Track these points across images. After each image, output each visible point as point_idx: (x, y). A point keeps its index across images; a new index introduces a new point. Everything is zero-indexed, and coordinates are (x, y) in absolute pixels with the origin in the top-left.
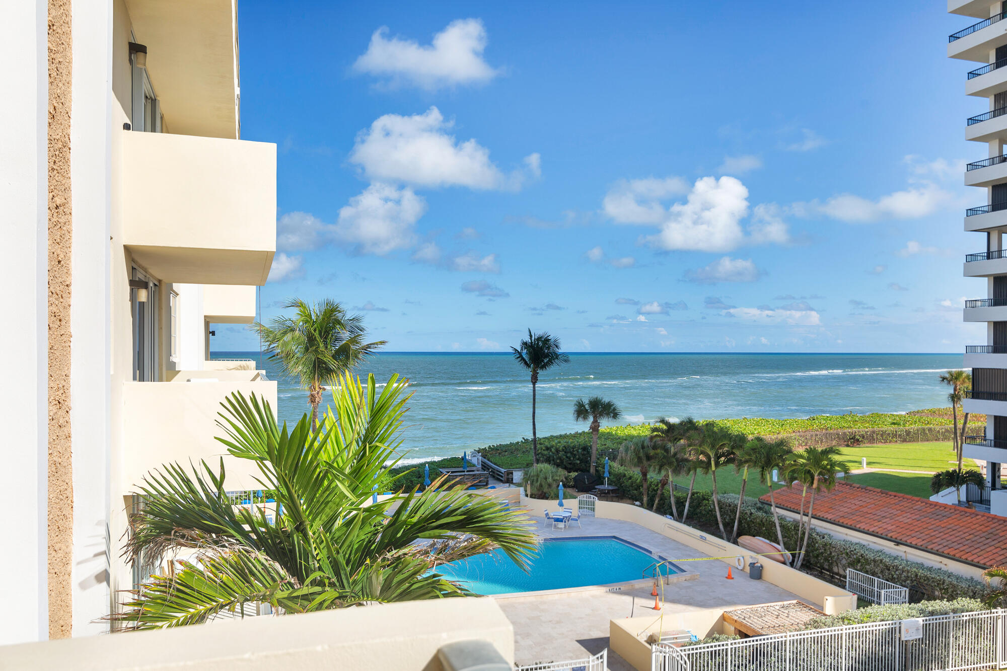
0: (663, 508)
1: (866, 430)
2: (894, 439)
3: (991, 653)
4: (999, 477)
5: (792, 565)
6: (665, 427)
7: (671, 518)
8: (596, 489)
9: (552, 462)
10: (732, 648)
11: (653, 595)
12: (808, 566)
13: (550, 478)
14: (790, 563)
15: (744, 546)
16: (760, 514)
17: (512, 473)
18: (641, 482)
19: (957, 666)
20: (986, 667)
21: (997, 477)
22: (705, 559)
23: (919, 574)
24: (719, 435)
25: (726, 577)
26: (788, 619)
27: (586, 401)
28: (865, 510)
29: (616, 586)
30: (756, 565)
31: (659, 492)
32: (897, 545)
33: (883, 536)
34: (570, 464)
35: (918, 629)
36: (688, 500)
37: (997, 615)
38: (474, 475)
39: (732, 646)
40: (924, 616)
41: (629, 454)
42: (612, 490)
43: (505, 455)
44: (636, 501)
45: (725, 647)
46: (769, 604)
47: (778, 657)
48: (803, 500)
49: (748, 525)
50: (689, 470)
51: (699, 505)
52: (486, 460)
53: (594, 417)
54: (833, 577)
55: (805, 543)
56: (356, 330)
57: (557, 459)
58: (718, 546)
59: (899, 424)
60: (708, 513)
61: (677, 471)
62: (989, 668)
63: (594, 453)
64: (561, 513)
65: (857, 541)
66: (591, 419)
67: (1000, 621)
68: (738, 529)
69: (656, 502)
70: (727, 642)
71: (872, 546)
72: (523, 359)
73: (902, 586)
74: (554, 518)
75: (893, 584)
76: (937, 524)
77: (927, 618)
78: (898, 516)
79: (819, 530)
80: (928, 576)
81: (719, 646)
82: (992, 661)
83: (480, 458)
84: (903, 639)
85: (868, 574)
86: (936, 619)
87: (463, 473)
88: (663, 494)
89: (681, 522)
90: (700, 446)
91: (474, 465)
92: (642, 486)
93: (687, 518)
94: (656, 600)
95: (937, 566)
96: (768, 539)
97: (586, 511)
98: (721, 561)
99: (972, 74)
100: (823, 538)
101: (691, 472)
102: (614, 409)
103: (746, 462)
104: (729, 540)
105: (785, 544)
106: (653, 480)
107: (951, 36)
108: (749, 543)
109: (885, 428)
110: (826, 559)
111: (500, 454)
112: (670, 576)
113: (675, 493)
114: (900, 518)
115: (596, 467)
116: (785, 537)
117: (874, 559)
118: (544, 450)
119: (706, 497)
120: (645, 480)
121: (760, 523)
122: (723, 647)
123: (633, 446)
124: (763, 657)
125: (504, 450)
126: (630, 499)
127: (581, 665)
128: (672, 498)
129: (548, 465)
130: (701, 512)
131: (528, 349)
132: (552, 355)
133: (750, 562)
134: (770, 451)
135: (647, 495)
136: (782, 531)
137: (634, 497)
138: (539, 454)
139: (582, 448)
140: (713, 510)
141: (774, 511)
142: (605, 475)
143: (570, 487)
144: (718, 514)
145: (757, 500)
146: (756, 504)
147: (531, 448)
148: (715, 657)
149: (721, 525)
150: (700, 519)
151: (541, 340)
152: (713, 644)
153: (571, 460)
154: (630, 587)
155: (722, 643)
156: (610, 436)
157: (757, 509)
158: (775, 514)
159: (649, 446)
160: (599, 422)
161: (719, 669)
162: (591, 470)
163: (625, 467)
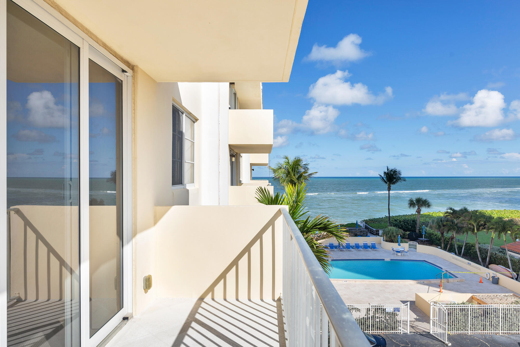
0: (452, 250)
6: (452, 211)
7: (454, 254)
8: (418, 240)
9: (397, 227)
10: (470, 308)
11: (440, 286)
13: (395, 233)
14: (516, 279)
15: (492, 269)
16: (500, 254)
17: (379, 231)
18: (441, 237)
22: (468, 273)
24: (479, 216)
25: (479, 282)
26: (506, 301)
27: (414, 199)
29: (422, 281)
30: (495, 277)
31: (450, 242)
34: (406, 228)
36: (464, 246)
38: (361, 231)
39: (470, 307)
41: (434, 224)
42: (426, 241)
43: (376, 223)
44: (438, 246)
45: (467, 307)
46: (497, 294)
47: (495, 315)
49: (495, 259)
50: (464, 232)
51: (470, 249)
52: (367, 225)
53: (418, 207)
56: (306, 169)
57: (400, 225)
58: (477, 268)
60: (474, 253)
61: (458, 232)
63: (418, 222)
64: (400, 248)
66: (417, 207)
68: (489, 261)
69: (448, 247)
70: (468, 305)
72: (384, 180)
74: (396, 251)
81: (464, 306)
83: (364, 224)
87: (356, 230)
88: (451, 243)
89: (460, 257)
90: (469, 220)
91: (361, 227)
92: (441, 239)
93: (463, 255)
94: (440, 288)
96: (505, 266)
97: (412, 249)
98: (478, 275)
101: (465, 233)
102: (428, 203)
103: (492, 228)
104: (484, 266)
105: (513, 269)
106: (447, 236)
108: (495, 268)
111: (373, 222)
112: (449, 279)
113: (457, 243)
115: (419, 230)
116: (513, 266)
118: (394, 221)
119: (473, 246)
120: (443, 237)
121: (500, 259)
122: (466, 307)
123: (436, 220)
124: (488, 314)
125: (376, 221)
126: (436, 245)
127: (398, 307)
128: (456, 245)
129: (394, 228)
130: (471, 252)
131: (386, 176)
132: (398, 178)
133: (492, 276)
134: (505, 224)
135: (444, 244)
136: (511, 263)
137: (438, 244)
138: (391, 223)
139: (412, 221)
140: (476, 252)
141: (507, 253)
142: (423, 233)
143: (406, 238)
144: (478, 253)
145: (500, 248)
146: (499, 250)
147: (388, 221)
148: (462, 311)
149: (480, 259)
150: (470, 255)
151: (392, 171)
152: (461, 305)
153: (407, 226)
154: (429, 282)
155: (466, 305)
156: (428, 216)
157: (499, 252)
158: (508, 254)
159: (444, 221)
160: (421, 209)
161: (464, 317)
162: (417, 231)
163: (432, 230)
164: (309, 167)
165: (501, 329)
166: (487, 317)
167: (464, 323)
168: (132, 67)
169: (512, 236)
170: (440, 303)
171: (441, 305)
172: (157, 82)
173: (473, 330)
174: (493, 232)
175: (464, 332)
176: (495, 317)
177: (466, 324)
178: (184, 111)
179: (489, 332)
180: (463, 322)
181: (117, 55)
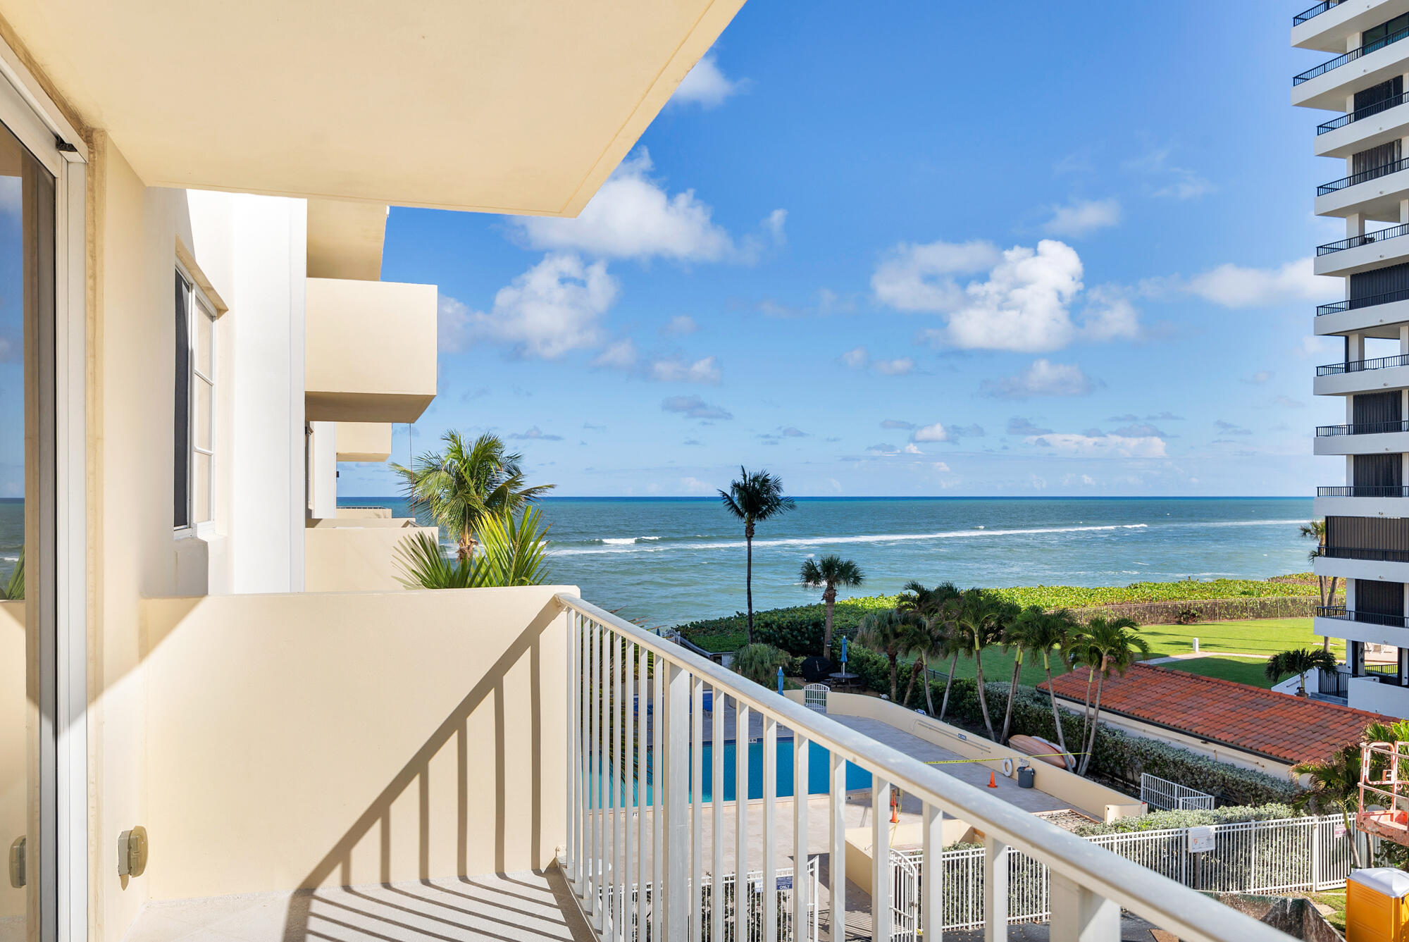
0: (917, 701)
1: (1206, 601)
2: (1244, 614)
3: (1306, 871)
4: (1363, 660)
5: (1075, 771)
6: (917, 596)
7: (923, 713)
8: (829, 678)
9: (773, 642)
10: (973, 858)
11: (891, 807)
12: (1096, 772)
13: (768, 662)
14: (1073, 769)
15: (1017, 748)
16: (1036, 706)
17: (721, 658)
18: (889, 668)
19: (1261, 886)
20: (1299, 888)
21: (1359, 661)
22: (960, 762)
23: (1226, 777)
24: (985, 605)
25: (988, 786)
27: (817, 563)
28: (1168, 699)
30: (1026, 769)
31: (912, 681)
32: (1205, 743)
33: (1187, 731)
34: (798, 645)
35: (1209, 839)
36: (947, 690)
37: (1312, 823)
39: (973, 856)
40: (1219, 824)
41: (872, 630)
42: (851, 679)
43: (711, 635)
44: (882, 694)
45: (965, 857)
47: (1032, 871)
48: (1089, 686)
49: (1022, 721)
50: (947, 652)
51: (962, 697)
52: (686, 641)
53: (828, 584)
54: (1126, 786)
55: (1091, 742)
56: (514, 472)
57: (780, 638)
58: (981, 748)
59: (1251, 594)
60: (973, 707)
61: (932, 652)
62: (1303, 889)
63: (827, 628)
65: (1155, 738)
66: (824, 583)
67: (1316, 832)
68: (1011, 726)
69: (908, 693)
70: (967, 851)
71: (1174, 744)
72: (736, 507)
73: (1208, 793)
75: (1196, 791)
76: (1255, 716)
77: (1222, 826)
78: (1209, 706)
79: (1109, 725)
80: (1237, 779)
81: (958, 855)
82: (1307, 882)
83: (679, 638)
84: (1191, 850)
85: (1166, 780)
86: (1234, 827)
88: (916, 683)
89: (939, 719)
90: (959, 619)
92: (890, 673)
93: (947, 714)
95: (1250, 767)
96: (1047, 739)
97: (817, 707)
98: (984, 766)
99: (1323, 128)
100: (1114, 735)
101: (951, 656)
102: (855, 572)
103: (1017, 638)
104: (998, 741)
105: (1066, 744)
106: (904, 665)
107: (1296, 77)
108: (1023, 745)
109: (1231, 599)
110: (1118, 763)
111: (705, 632)
113: (931, 682)
114: (1210, 709)
115: (831, 649)
116: (1068, 735)
117: (1174, 759)
118: (762, 627)
119: (970, 688)
120: (894, 667)
121: (1036, 719)
122: (962, 857)
123: (876, 620)
124: (1014, 871)
125: (711, 628)
126: (875, 690)
127: (788, 875)
128: (927, 688)
129: (766, 646)
130: (964, 706)
131: (741, 494)
132: (772, 500)
133: (1019, 766)
134: (1047, 623)
135: (897, 687)
136: (1062, 728)
137: (880, 688)
138: (755, 633)
139: (813, 625)
140: (979, 703)
141: (1053, 702)
142: (842, 660)
143: (796, 675)
144: (984, 707)
145: (1035, 689)
146: (1032, 695)
147: (746, 626)
148: (953, 869)
149: (988, 723)
150: (964, 714)
151: (758, 482)
152: (950, 853)
153: (797, 640)
154: (863, 797)
155: (962, 851)
156: (854, 610)
157: (1034, 700)
158: (1054, 706)
159: (897, 621)
160: (835, 590)
161: (958, 883)
162: (825, 655)
163: (866, 650)
164: (520, 465)
165: (1046, 906)
166: (1014, 878)
167: (957, 901)
168: (88, 134)
169: (1065, 656)
170: (899, 852)
171: (900, 858)
172: (144, 186)
173: (980, 918)
174: (1019, 647)
175: (957, 925)
176: (1032, 876)
177: (962, 904)
178: (192, 281)
179: (1016, 918)
180: (955, 898)
181: (55, 94)
